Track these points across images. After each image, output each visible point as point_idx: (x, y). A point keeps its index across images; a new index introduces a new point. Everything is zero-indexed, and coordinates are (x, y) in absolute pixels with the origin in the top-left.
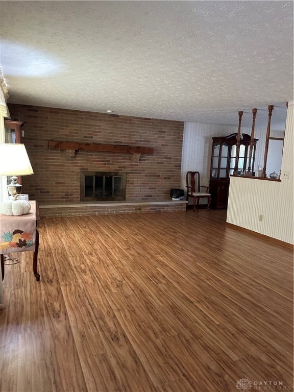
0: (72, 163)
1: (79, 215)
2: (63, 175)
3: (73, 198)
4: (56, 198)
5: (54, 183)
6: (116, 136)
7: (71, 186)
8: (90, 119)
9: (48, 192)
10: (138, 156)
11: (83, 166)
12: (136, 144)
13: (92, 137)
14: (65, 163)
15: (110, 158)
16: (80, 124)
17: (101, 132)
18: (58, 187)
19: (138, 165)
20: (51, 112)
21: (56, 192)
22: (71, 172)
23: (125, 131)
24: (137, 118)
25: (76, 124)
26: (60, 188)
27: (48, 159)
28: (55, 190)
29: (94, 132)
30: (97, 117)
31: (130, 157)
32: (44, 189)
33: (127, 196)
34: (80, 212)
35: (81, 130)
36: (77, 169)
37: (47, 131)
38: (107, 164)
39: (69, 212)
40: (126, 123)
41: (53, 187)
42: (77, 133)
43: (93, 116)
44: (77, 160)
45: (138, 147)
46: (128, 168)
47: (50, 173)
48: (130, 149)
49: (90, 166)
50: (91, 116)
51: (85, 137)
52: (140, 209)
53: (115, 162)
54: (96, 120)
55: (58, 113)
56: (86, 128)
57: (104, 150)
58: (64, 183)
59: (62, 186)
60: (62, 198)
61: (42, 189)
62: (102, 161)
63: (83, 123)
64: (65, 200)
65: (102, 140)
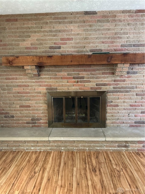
0: (36, 82)
1: (40, 149)
2: (27, 96)
3: (40, 123)
4: (22, 123)
5: (18, 106)
6: (92, 43)
7: (37, 110)
8: (56, 23)
9: (13, 117)
10: (125, 67)
11: (51, 86)
12: (122, 50)
13: (60, 48)
14: (29, 82)
15: (84, 73)
16: (44, 32)
17: (72, 39)
18: (22, 110)
19: (124, 81)
20: (8, 20)
21: (21, 117)
22: (36, 93)
23: (105, 34)
24: (124, 12)
25: (38, 32)
26: (25, 112)
27: (9, 79)
28: (20, 115)
29: (62, 39)
30: (65, 18)
31: (113, 69)
32: (8, 113)
33: (108, 122)
34: (41, 146)
35: (46, 40)
36: (43, 90)
37: (5, 45)
38: (81, 82)
39: (27, 146)
40: (108, 21)
41: (18, 110)
42: (41, 44)
43: (60, 18)
44: (42, 78)
45: (125, 55)
46: (110, 85)
47: (12, 95)
48: (112, 57)
49: (59, 86)
50: (57, 18)
51: (51, 48)
52: (125, 146)
53: (91, 78)
54: (64, 23)
55: (16, 20)
56: (51, 35)
57: (72, 63)
58: (29, 107)
59: (27, 110)
60: (28, 123)
61: (6, 113)
62: (74, 78)
63: (47, 29)
64: (31, 125)
65: (73, 50)
